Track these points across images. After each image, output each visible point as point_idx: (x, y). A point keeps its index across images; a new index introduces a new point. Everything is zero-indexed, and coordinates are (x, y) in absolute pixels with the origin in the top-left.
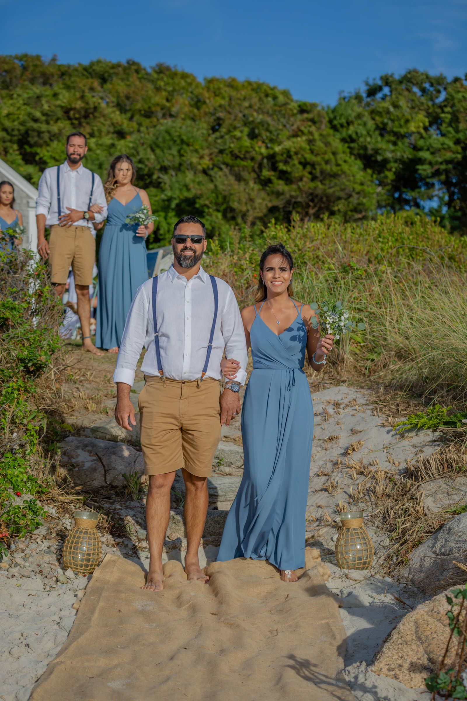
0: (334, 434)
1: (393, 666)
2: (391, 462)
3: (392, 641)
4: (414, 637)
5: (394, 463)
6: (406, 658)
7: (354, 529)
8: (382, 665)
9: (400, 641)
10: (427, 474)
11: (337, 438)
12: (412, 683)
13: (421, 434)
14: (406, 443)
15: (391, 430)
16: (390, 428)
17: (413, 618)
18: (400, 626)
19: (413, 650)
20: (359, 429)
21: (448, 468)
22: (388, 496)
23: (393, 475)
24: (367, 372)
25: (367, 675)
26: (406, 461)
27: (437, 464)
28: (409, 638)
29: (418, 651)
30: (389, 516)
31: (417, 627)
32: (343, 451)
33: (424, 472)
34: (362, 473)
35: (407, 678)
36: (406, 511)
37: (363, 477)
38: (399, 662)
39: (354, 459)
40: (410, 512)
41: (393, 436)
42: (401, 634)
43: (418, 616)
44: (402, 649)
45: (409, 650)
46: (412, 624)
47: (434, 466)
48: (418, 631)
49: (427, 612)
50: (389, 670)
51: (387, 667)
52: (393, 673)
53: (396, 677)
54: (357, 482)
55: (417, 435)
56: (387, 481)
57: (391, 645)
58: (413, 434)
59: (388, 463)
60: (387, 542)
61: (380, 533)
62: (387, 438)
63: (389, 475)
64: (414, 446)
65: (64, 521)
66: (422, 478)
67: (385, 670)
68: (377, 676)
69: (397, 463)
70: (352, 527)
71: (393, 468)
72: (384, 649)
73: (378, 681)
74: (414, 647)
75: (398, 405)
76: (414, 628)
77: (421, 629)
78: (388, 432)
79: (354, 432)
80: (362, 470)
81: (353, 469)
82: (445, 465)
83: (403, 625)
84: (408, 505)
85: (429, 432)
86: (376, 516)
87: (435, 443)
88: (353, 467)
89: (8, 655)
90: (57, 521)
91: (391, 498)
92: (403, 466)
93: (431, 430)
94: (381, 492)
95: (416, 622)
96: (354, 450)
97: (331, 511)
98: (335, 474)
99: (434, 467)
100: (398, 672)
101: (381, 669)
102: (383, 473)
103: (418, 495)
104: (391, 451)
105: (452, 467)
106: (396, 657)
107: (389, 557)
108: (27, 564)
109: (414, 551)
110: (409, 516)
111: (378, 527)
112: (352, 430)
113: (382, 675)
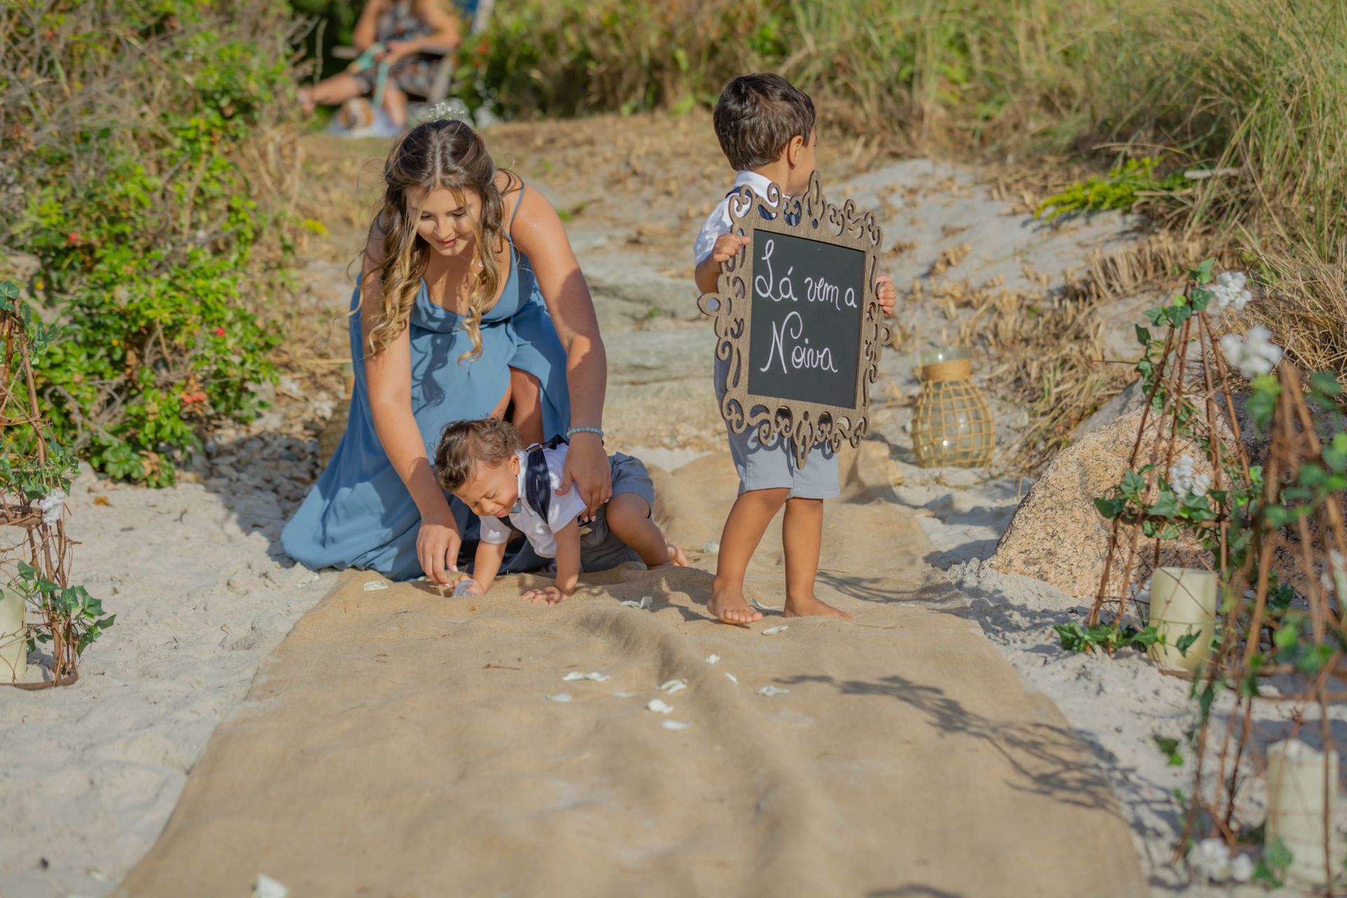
0: (907, 241)
1: (1034, 555)
2: (1032, 277)
3: (1031, 504)
4: (1078, 495)
5: (1037, 279)
6: (1062, 536)
7: (952, 383)
8: (1012, 553)
9: (1048, 503)
10: (1110, 286)
11: (912, 246)
12: (1076, 587)
13: (1097, 220)
14: (1063, 240)
15: (1031, 220)
16: (1027, 216)
17: (1076, 456)
18: (1050, 474)
19: (1076, 521)
20: (958, 224)
21: (1156, 270)
22: (1027, 341)
23: (1035, 301)
24: (976, 142)
25: (982, 574)
26: (1064, 273)
27: (1131, 265)
28: (1068, 496)
29: (1086, 522)
30: (1028, 375)
31: (1084, 474)
32: (925, 270)
33: (1102, 283)
34: (967, 304)
35: (1064, 577)
36: (1064, 362)
37: (968, 311)
38: (1049, 545)
39: (949, 282)
40: (1074, 361)
41: (1035, 231)
42: (1052, 489)
43: (1087, 452)
44: (1053, 520)
45: (1069, 521)
46: (1073, 468)
47: (1126, 270)
48: (1085, 483)
49: (1104, 445)
50: (1026, 563)
51: (1023, 556)
52: (1036, 568)
53: (1042, 576)
54: (956, 323)
55: (1088, 223)
56: (1024, 311)
57: (1031, 512)
58: (1079, 221)
59: (1024, 280)
60: (1024, 419)
61: (1009, 408)
62: (1023, 236)
63: (1027, 302)
64: (1080, 245)
65: (317, 404)
66: (1099, 297)
67: (1018, 563)
68: (1002, 575)
69: (1044, 278)
70: (947, 379)
71: (1036, 288)
72: (1016, 521)
73: (1005, 583)
74: (1078, 514)
75: (1045, 177)
76: (1077, 477)
77: (1093, 478)
78: (1025, 224)
79: (948, 232)
80: (970, 297)
81: (948, 298)
82: (1150, 266)
83: (1056, 470)
84: (1069, 348)
85: (1115, 215)
86: (1000, 379)
87: (1127, 236)
88: (947, 294)
89: (225, 589)
90: (302, 405)
91: (1033, 343)
92: (1059, 282)
93: (1119, 211)
94: (1010, 335)
95: (1081, 465)
96: (948, 263)
97: (901, 380)
98: (908, 313)
99: (1124, 273)
100: (1046, 567)
101: (1011, 561)
102: (1014, 297)
103: (1090, 330)
104: (1031, 258)
105: (1164, 268)
106: (1042, 535)
107: (1029, 445)
108: (243, 476)
109: (1082, 425)
110: (1071, 368)
111: (1004, 398)
112: (944, 229)
113: (1012, 574)
